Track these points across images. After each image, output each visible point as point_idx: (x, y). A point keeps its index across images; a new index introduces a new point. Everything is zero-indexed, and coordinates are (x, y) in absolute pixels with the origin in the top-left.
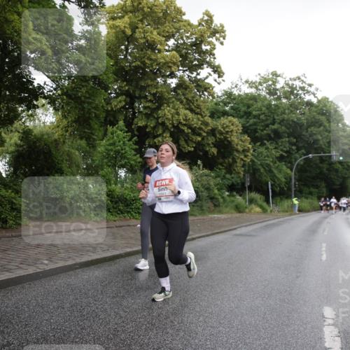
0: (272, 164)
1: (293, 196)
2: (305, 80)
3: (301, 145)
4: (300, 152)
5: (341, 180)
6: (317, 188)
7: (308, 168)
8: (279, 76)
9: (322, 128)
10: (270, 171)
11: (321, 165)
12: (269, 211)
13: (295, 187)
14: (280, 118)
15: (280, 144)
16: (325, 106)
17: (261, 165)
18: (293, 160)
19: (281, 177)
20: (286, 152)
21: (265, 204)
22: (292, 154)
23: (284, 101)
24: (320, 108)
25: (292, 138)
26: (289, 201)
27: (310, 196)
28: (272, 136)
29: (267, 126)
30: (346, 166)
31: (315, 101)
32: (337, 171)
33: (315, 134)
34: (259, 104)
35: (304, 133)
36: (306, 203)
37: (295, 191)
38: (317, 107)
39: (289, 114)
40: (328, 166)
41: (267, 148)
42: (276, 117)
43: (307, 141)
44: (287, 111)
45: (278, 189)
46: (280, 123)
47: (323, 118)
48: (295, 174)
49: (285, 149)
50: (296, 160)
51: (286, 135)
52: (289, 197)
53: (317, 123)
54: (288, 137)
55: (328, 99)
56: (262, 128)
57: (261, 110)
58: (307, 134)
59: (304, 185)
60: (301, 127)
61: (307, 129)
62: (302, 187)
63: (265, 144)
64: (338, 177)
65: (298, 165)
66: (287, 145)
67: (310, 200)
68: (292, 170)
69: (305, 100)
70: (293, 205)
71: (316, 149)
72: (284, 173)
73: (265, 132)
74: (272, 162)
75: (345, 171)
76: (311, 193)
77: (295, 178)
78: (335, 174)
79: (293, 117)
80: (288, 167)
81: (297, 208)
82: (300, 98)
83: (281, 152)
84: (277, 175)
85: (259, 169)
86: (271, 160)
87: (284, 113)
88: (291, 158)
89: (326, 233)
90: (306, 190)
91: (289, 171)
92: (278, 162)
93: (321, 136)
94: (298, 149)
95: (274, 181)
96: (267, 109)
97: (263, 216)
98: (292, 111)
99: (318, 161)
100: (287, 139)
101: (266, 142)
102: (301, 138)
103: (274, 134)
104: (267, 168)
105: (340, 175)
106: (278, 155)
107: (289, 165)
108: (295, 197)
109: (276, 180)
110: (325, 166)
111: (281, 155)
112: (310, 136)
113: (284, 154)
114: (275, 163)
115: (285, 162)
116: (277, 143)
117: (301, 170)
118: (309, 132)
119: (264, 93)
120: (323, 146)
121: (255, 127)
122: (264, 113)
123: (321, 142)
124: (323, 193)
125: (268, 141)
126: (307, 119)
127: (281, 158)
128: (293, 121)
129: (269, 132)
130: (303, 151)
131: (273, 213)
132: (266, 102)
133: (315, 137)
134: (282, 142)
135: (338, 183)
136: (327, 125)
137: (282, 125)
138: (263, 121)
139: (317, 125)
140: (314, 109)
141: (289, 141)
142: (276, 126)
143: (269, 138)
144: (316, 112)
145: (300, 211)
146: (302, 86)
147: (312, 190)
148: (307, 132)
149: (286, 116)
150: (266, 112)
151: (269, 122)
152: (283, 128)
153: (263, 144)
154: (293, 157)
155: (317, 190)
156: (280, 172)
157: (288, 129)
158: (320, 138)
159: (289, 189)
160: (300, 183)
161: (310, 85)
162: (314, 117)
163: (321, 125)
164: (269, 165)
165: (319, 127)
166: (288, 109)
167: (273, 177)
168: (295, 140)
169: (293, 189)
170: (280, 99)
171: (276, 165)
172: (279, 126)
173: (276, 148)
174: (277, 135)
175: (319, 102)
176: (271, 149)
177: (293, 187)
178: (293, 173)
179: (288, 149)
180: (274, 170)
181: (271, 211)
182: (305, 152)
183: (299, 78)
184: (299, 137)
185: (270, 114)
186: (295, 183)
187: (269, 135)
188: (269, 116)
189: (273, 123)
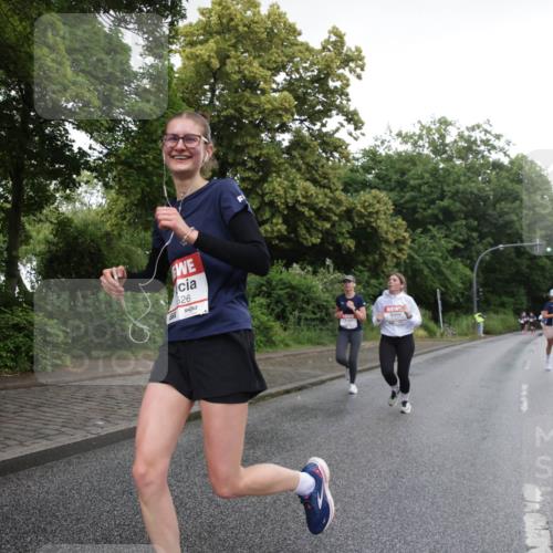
0: (441, 261)
1: (475, 309)
2: (489, 129)
3: (486, 230)
4: (484, 241)
6: (513, 296)
7: (497, 266)
8: (450, 124)
9: (518, 202)
10: (440, 272)
11: (518, 261)
12: (438, 334)
13: (478, 296)
14: (453, 189)
15: (453, 229)
16: (521, 168)
17: (425, 263)
18: (474, 254)
19: (456, 280)
20: (462, 242)
21: (432, 325)
22: (473, 244)
23: (458, 162)
24: (514, 171)
25: (471, 220)
26: (470, 318)
27: (503, 310)
28: (441, 217)
29: (433, 202)
31: (506, 161)
32: (543, 268)
33: (507, 213)
34: (420, 169)
35: (490, 212)
36: (496, 321)
37: (478, 302)
38: (508, 170)
39: (465, 182)
40: (529, 262)
41: (433, 237)
42: (446, 188)
43: (495, 224)
44: (462, 179)
45: (453, 300)
46: (450, 198)
47: (519, 188)
48: (478, 276)
49: (461, 237)
50: (478, 253)
51: (463, 216)
52: (469, 312)
53: (510, 195)
54: (465, 219)
55: (526, 157)
56: (424, 206)
57: (423, 178)
58: (495, 213)
59: (492, 292)
60: (485, 201)
61: (494, 206)
62: (489, 295)
63: (429, 230)
64: (545, 278)
65: (482, 261)
66: (464, 231)
67: (502, 316)
68: (472, 270)
69: (491, 160)
70: (476, 325)
71: (509, 235)
72: (462, 274)
73: (430, 211)
74: (442, 257)
76: (503, 305)
77: (477, 282)
78: (539, 273)
79: (472, 187)
80: (466, 266)
81: (482, 329)
82: (483, 157)
83: (455, 243)
84: (451, 278)
85: (422, 271)
86: (440, 254)
87: (458, 181)
88: (471, 252)
89: (527, 368)
90: (495, 299)
91: (468, 271)
92: (449, 258)
93: (517, 215)
94: (482, 237)
95: (446, 287)
96: (432, 175)
97: (430, 342)
98: (470, 179)
99: (513, 255)
100: (464, 222)
101: (430, 227)
102: (486, 220)
103: (444, 215)
104: (434, 269)
105: (547, 275)
106: (450, 246)
107: (468, 261)
109: (449, 286)
110: (525, 262)
111: (456, 247)
112: (500, 216)
113: (460, 245)
114: (447, 259)
115: (462, 257)
116: (448, 229)
117: (487, 269)
118: (498, 209)
119: (426, 152)
120: (521, 232)
121: (413, 204)
122: (427, 183)
123: (517, 225)
124: (522, 304)
125: (434, 226)
126: (494, 190)
127: (455, 252)
128: (472, 193)
129: (436, 212)
130: (490, 239)
131: (444, 338)
132: (430, 166)
133: (507, 218)
134: (456, 227)
137: (455, 201)
138: (426, 194)
139: (510, 198)
140: (504, 174)
141: (466, 225)
142: (445, 203)
143: (436, 221)
145: (487, 332)
146: (484, 138)
147: (505, 299)
148: (495, 209)
149: (461, 186)
150: (431, 180)
151: (435, 196)
152: (458, 204)
153: (426, 231)
154: (473, 248)
155: (512, 300)
156: (454, 273)
157: (466, 206)
158: (515, 218)
159: (469, 299)
160: (486, 289)
161: (498, 137)
162: (504, 187)
163: (515, 199)
164: (437, 262)
165: (513, 202)
166: (465, 175)
167: (445, 282)
168: (476, 223)
169: (475, 299)
170: (451, 160)
171: (448, 262)
172: (451, 201)
173: (446, 236)
174: (448, 217)
175: (512, 162)
176: (440, 239)
177: (475, 295)
178: (475, 275)
179: (466, 236)
180: (444, 270)
181: (442, 335)
182: (492, 241)
183: (478, 126)
184: (482, 218)
185: (436, 184)
186: (478, 290)
187: (435, 216)
188: (436, 187)
189: (442, 198)
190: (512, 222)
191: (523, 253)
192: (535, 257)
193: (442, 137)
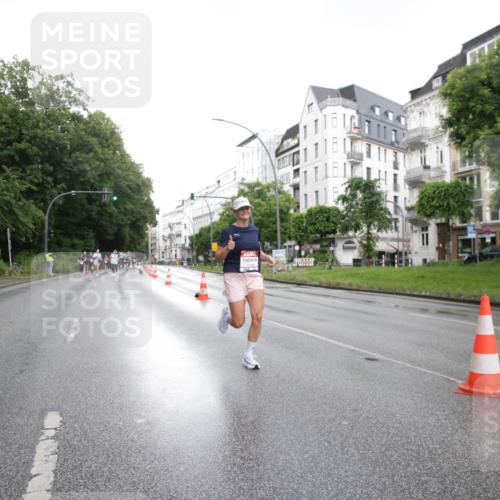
0: (13, 201)
1: (46, 249)
3: (60, 176)
4: (58, 186)
5: (116, 228)
6: (83, 239)
7: (71, 211)
9: (91, 154)
10: (11, 212)
11: (88, 206)
12: (7, 272)
13: (49, 237)
14: (31, 133)
15: (28, 172)
16: (99, 123)
18: (48, 197)
19: (27, 221)
20: (37, 185)
22: (47, 188)
23: (39, 108)
24: (91, 125)
25: (47, 165)
28: (17, 158)
29: (10, 143)
30: (123, 210)
31: (85, 115)
32: (111, 215)
33: (81, 162)
35: (66, 159)
37: (49, 243)
38: (86, 123)
39: (44, 128)
40: (99, 209)
41: (7, 178)
42: (24, 131)
43: (69, 171)
44: (41, 124)
45: (24, 239)
46: (28, 141)
47: (94, 141)
48: (50, 218)
49: (36, 180)
50: (52, 197)
51: (39, 160)
52: (40, 251)
53: (86, 146)
54: (42, 163)
55: (104, 115)
58: (69, 161)
59: (64, 234)
60: (62, 150)
61: (70, 154)
62: (61, 238)
63: (4, 171)
64: (112, 223)
65: (54, 205)
66: (40, 174)
68: (45, 212)
69: (71, 111)
71: (82, 183)
73: (6, 152)
74: (15, 198)
75: (121, 216)
76: (73, 246)
77: (49, 224)
78: (108, 219)
79: (51, 134)
80: (40, 208)
82: (64, 107)
83: (29, 185)
84: (22, 219)
86: (13, 195)
87: (37, 126)
88: (45, 195)
90: (67, 241)
91: (40, 213)
92: (23, 200)
93: (90, 165)
94: (56, 182)
95: (17, 228)
96: (11, 117)
98: (49, 126)
99: (85, 201)
100: (40, 166)
101: (4, 167)
102: (62, 167)
103: (20, 157)
104: (5, 208)
105: (114, 221)
106: (23, 188)
107: (42, 204)
108: (49, 251)
109: (21, 227)
110: (95, 209)
111: (30, 189)
112: (75, 164)
113: (34, 188)
114: (20, 200)
115: (35, 199)
116: (24, 171)
117: (60, 212)
118: (73, 158)
119: (7, 92)
120: (92, 181)
122: (5, 124)
123: (89, 175)
124: (90, 246)
125: (8, 167)
126: (71, 140)
127: (28, 194)
128: (49, 140)
129: (13, 153)
130: (63, 185)
131: (13, 276)
132: (10, 107)
133: (81, 167)
134: (32, 170)
135: (112, 232)
136: (100, 151)
137: (33, 145)
139: (85, 149)
140: (82, 126)
141: (42, 169)
142: (23, 145)
143: (11, 162)
144: (85, 130)
147: (76, 241)
148: (70, 157)
149: (39, 131)
150: (10, 121)
151: (12, 137)
152: (35, 148)
154: (47, 192)
155: (82, 242)
156: (26, 214)
157: (42, 150)
158: (88, 168)
159: (41, 240)
160: (59, 231)
162: (81, 138)
163: (90, 150)
164: (9, 202)
165: (87, 153)
166: (44, 121)
167: (16, 222)
168: (51, 168)
169: (46, 240)
170: (33, 105)
171: (21, 203)
172: (27, 144)
173: (21, 178)
174: (24, 159)
175: (90, 116)
176: (14, 179)
177: (46, 236)
178: (47, 217)
179: (41, 180)
180: (16, 211)
181: (10, 273)
182: (65, 187)
183: (62, 77)
184: (58, 164)
185: (14, 125)
186: (49, 231)
187: (12, 158)
188: (14, 129)
189: (20, 140)
190: (85, 171)
191: (94, 201)
192: (104, 205)
193: (24, 80)
